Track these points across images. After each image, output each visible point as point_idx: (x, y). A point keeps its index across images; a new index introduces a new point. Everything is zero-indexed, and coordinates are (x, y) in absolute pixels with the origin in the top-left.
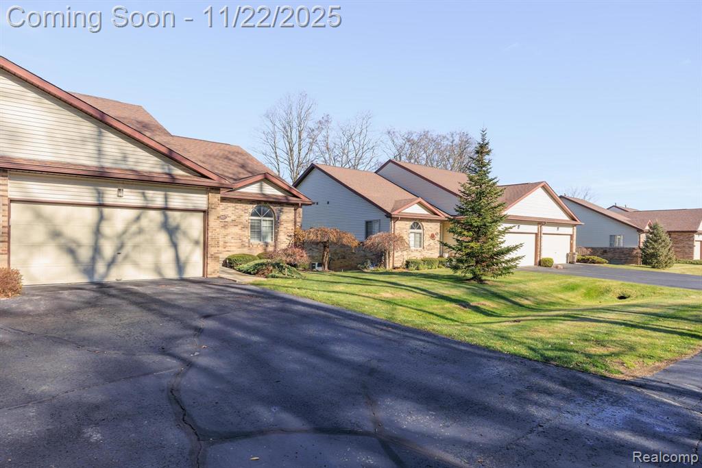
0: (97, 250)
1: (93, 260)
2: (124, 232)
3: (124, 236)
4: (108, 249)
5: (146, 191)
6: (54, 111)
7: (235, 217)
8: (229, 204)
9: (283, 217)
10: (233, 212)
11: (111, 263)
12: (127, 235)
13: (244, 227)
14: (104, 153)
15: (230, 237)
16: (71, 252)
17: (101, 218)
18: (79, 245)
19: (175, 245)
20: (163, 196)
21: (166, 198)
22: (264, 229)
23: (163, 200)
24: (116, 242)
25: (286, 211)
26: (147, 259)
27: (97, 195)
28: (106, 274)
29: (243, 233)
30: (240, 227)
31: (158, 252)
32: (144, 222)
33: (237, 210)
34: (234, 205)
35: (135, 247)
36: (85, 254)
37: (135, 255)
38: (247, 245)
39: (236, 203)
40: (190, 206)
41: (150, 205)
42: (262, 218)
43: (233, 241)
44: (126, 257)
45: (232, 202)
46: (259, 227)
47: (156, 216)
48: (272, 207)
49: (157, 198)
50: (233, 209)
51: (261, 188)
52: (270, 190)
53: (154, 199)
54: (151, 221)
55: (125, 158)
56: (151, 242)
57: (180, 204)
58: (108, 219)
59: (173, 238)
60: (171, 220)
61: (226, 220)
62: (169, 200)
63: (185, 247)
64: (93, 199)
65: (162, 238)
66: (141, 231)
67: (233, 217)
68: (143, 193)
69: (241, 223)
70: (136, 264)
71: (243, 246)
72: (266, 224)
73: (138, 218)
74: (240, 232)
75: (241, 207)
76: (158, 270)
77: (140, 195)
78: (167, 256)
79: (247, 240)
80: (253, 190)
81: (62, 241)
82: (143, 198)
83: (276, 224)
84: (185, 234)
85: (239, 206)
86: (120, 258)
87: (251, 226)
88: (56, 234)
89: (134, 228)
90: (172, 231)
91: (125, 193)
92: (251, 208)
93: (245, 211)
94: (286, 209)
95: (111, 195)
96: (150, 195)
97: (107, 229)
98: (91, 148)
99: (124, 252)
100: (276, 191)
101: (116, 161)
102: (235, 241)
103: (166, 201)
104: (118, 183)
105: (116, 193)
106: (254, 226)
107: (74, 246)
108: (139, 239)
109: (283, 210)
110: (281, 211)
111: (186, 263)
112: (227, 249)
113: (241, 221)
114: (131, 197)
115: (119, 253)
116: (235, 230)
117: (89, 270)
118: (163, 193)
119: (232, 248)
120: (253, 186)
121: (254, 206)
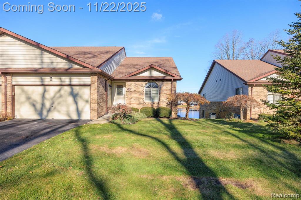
0: (43, 105)
1: (42, 109)
2: (54, 97)
3: (54, 99)
4: (48, 104)
5: (62, 78)
6: (26, 47)
7: (136, 89)
8: (133, 83)
9: (164, 88)
10: (135, 86)
11: (49, 111)
12: (55, 98)
13: (141, 94)
14: (44, 62)
16: (34, 105)
17: (45, 91)
18: (37, 103)
19: (76, 103)
20: (69, 79)
21: (70, 80)
22: (153, 95)
23: (69, 81)
24: (51, 101)
26: (63, 109)
27: (41, 81)
28: (47, 116)
29: (140, 97)
30: (138, 94)
31: (68, 106)
32: (62, 92)
33: (137, 86)
34: (135, 83)
35: (59, 103)
36: (39, 106)
37: (59, 108)
38: (142, 103)
39: (136, 82)
40: (82, 83)
41: (63, 84)
42: (152, 89)
43: (134, 101)
44: (55, 108)
45: (134, 82)
46: (150, 93)
47: (68, 89)
48: (157, 83)
49: (66, 80)
50: (135, 85)
51: (151, 73)
52: (155, 74)
53: (65, 81)
54: (65, 91)
55: (52, 63)
56: (65, 101)
57: (77, 82)
58: (48, 91)
59: (75, 99)
60: (74, 91)
61: (131, 91)
62: (72, 81)
63: (81, 104)
64: (40, 82)
65: (70, 99)
66: (61, 96)
67: (135, 89)
68: (60, 78)
69: (139, 92)
70: (59, 112)
71: (140, 104)
72: (154, 92)
73: (60, 90)
74: (138, 96)
75: (139, 84)
76: (68, 114)
77: (59, 79)
78: (73, 108)
79: (142, 101)
80: (146, 74)
81: (31, 101)
82: (60, 81)
83: (160, 92)
84: (81, 97)
85: (138, 83)
86: (52, 108)
87: (146, 93)
88: (28, 98)
89: (58, 95)
90: (75, 96)
91: (53, 79)
92: (144, 84)
93: (141, 85)
94: (165, 83)
95: (47, 80)
96: (63, 79)
97: (47, 96)
98: (39, 60)
99: (54, 105)
101: (48, 65)
102: (136, 101)
103: (70, 82)
104: (50, 75)
105: (49, 79)
106: (147, 93)
107: (35, 103)
108: (60, 100)
109: (163, 84)
111: (82, 112)
113: (139, 91)
114: (55, 80)
115: (52, 106)
116: (136, 95)
117: (41, 114)
118: (69, 78)
119: (134, 104)
120: (147, 72)
121: (146, 83)
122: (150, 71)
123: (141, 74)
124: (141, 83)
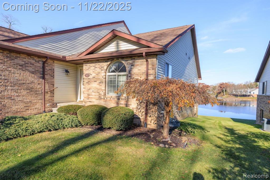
9: (134, 70)
10: (94, 70)
13: (101, 82)
15: (91, 91)
25: (138, 63)
29: (100, 87)
30: (98, 82)
33: (96, 69)
34: (94, 64)
39: (96, 62)
42: (117, 73)
43: (93, 94)
45: (93, 62)
50: (94, 68)
51: (118, 45)
61: (89, 78)
67: (94, 75)
71: (100, 98)
72: (122, 78)
74: (98, 86)
75: (99, 66)
87: (105, 81)
92: (105, 65)
93: (101, 68)
100: (130, 45)
102: (95, 94)
110: (132, 65)
112: (89, 100)
113: (99, 77)
116: (95, 85)
119: (93, 99)
120: (110, 46)
121: (109, 63)
122: (115, 43)
123: (102, 49)
124: (101, 64)
